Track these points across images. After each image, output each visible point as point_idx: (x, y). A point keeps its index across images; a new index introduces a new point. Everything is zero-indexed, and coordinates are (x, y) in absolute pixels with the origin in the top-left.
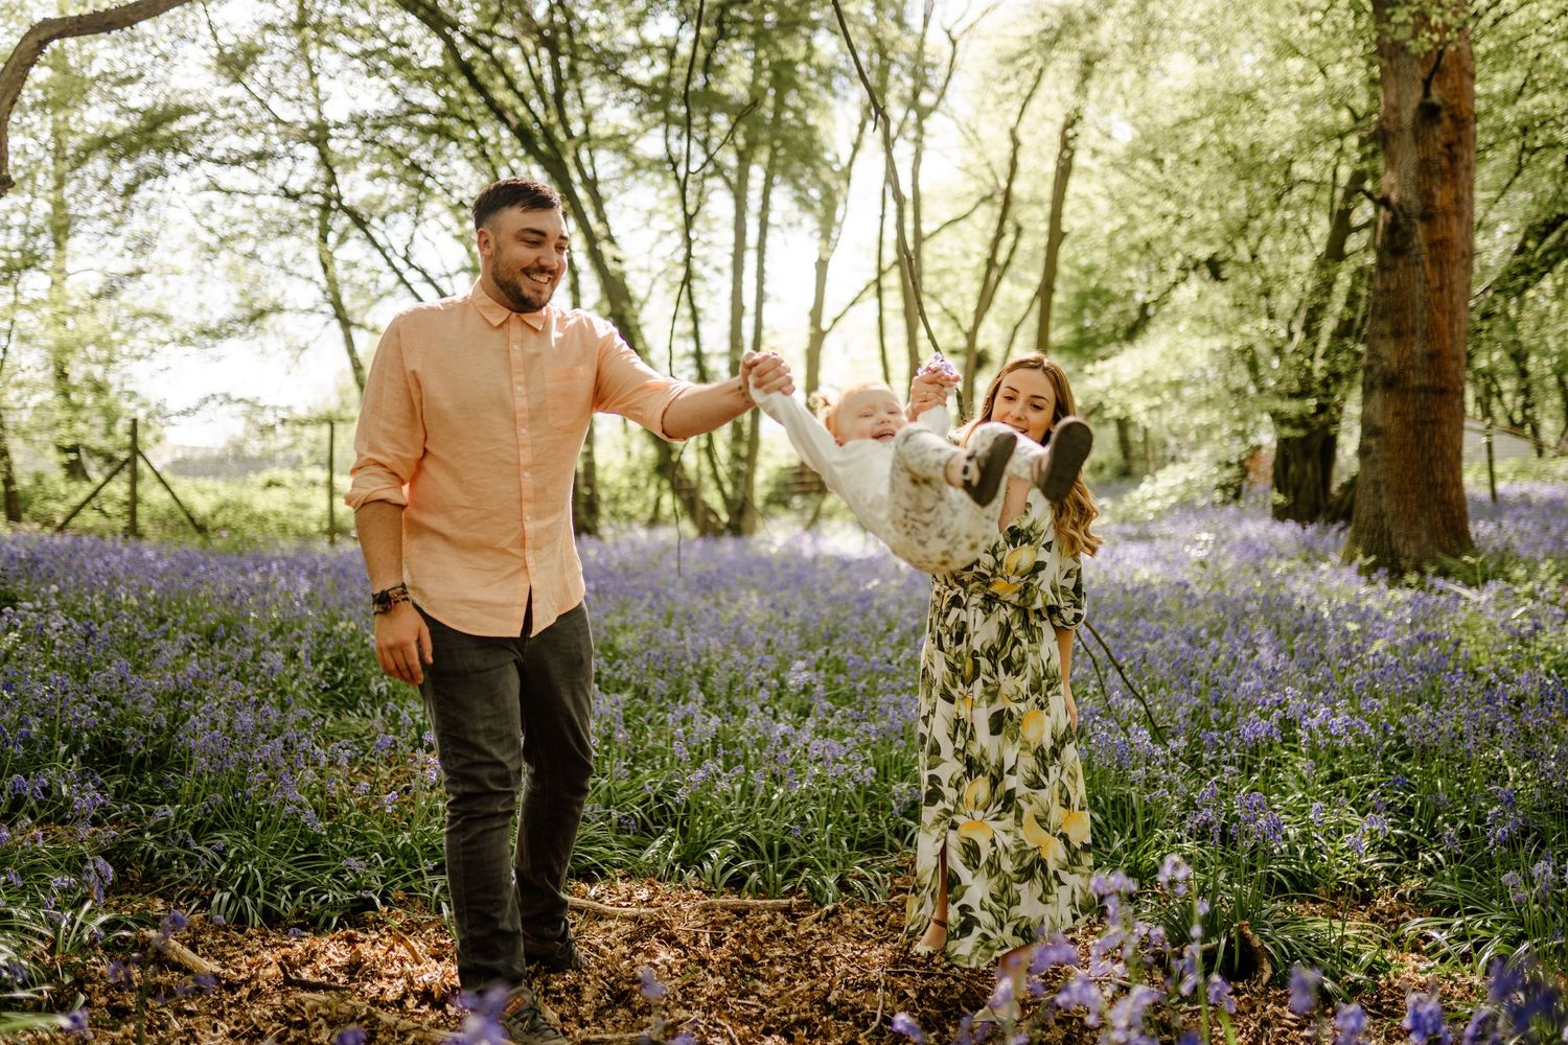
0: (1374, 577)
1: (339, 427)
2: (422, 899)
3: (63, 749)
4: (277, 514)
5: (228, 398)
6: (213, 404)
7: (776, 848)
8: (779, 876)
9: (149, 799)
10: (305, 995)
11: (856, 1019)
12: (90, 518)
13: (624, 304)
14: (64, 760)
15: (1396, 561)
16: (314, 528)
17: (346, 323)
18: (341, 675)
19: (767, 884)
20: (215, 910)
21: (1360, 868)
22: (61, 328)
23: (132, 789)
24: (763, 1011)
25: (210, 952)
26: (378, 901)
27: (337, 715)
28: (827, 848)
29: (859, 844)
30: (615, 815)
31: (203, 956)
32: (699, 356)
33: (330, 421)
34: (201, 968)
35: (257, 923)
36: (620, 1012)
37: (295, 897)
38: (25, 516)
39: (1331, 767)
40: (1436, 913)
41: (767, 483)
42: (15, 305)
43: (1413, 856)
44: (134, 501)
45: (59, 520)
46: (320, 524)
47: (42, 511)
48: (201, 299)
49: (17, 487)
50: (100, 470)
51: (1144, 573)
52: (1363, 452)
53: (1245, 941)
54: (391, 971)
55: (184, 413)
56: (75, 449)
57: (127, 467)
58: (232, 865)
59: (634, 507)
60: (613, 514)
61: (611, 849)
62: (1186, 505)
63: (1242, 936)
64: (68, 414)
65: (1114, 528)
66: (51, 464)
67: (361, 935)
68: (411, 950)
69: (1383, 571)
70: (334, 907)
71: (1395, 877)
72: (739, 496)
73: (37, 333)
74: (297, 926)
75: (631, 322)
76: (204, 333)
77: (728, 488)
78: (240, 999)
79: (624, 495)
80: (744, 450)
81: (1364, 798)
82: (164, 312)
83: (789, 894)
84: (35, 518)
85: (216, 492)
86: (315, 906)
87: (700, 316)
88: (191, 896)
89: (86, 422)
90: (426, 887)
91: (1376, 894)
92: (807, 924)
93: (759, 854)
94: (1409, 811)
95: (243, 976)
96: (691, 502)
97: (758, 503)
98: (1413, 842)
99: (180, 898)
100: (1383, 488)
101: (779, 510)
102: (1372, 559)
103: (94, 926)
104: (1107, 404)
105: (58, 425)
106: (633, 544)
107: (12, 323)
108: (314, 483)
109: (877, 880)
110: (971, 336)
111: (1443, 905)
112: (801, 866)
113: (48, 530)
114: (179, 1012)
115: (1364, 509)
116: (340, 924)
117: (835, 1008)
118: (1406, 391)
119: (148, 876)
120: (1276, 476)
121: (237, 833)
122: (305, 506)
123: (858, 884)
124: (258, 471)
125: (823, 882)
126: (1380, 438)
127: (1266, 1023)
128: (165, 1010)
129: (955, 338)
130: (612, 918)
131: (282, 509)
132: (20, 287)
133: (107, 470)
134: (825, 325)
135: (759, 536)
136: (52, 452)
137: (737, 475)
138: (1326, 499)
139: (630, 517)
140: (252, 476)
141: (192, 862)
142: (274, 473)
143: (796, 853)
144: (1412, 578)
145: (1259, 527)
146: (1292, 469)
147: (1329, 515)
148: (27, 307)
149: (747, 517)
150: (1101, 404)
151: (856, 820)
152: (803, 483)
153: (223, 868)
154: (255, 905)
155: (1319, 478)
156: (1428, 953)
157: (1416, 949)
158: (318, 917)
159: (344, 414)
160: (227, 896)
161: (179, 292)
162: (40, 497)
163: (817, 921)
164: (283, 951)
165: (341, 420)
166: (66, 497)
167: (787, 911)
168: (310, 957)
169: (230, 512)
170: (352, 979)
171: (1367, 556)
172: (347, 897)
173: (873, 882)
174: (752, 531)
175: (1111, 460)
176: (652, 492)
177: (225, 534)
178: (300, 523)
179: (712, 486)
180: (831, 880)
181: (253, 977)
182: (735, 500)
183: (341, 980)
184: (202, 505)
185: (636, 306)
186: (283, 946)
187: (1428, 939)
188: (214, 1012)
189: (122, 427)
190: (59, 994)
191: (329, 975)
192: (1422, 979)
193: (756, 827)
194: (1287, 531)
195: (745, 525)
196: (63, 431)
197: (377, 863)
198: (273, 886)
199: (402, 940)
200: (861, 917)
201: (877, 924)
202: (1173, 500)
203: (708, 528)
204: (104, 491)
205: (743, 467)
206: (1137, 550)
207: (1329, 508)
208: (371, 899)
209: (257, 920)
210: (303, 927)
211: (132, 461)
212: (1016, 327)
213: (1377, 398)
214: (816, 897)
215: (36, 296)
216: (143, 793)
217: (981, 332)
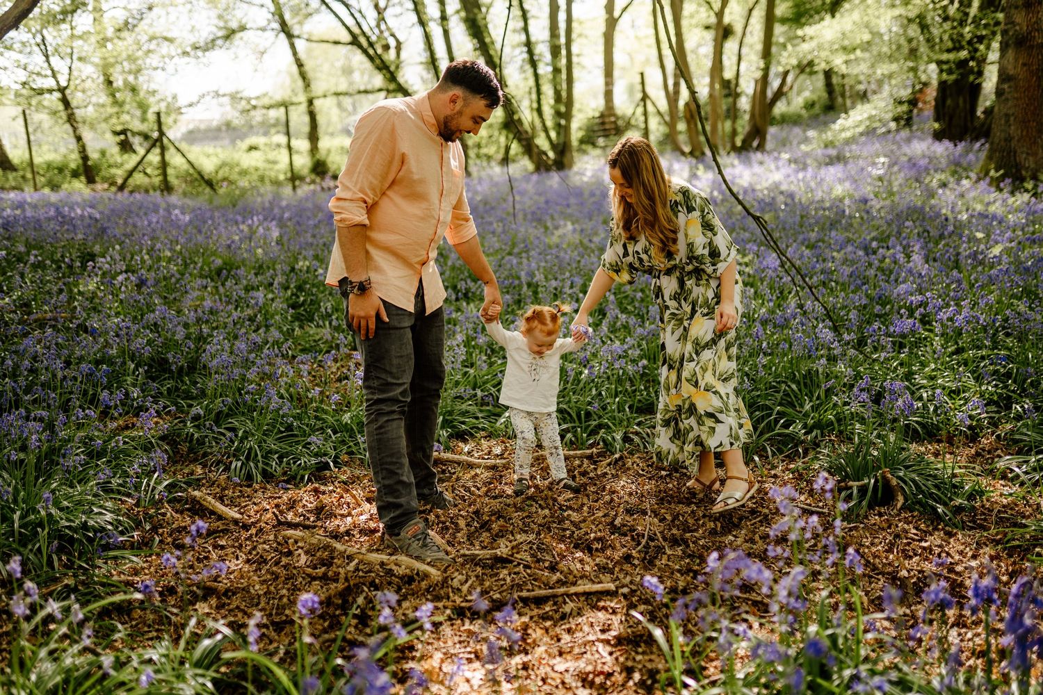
0: (1002, 185)
1: (291, 108)
2: (360, 459)
3: (133, 366)
4: (257, 169)
5: (217, 95)
6: (208, 98)
7: (583, 416)
8: (585, 435)
9: (188, 396)
10: (290, 532)
11: (632, 536)
12: (138, 178)
13: (476, 11)
14: (134, 373)
15: (1019, 171)
16: (282, 177)
17: (290, 36)
18: (302, 299)
19: (577, 439)
20: (233, 474)
21: (971, 417)
22: (104, 50)
23: (177, 389)
24: (573, 532)
25: (232, 504)
26: (331, 464)
27: (301, 327)
28: (616, 414)
29: (637, 407)
30: (479, 393)
31: (227, 506)
32: (528, 44)
33: (285, 105)
34: (226, 514)
35: (259, 480)
36: (484, 534)
37: (281, 462)
38: (97, 179)
39: (957, 343)
40: (1019, 453)
41: (580, 129)
42: (72, 36)
43: (1009, 408)
44: (164, 165)
45: (120, 181)
46: (285, 174)
47: (108, 176)
48: (193, 23)
49: (90, 163)
50: (141, 144)
51: (839, 190)
52: (999, 92)
53: (886, 482)
54: (342, 512)
55: (190, 105)
56: (124, 132)
57: (158, 144)
58: (241, 441)
59: (491, 150)
60: (478, 156)
61: (477, 418)
62: (870, 132)
63: (884, 478)
64: (115, 109)
65: (819, 152)
66: (110, 143)
67: (322, 488)
68: (354, 497)
69: (1008, 181)
70: (305, 469)
71: (994, 424)
72: (562, 140)
73: (89, 54)
74: (284, 481)
75: (481, 23)
76: (197, 48)
77: (553, 134)
78: (251, 535)
79: (484, 142)
80: (563, 109)
81: (977, 367)
82: (169, 35)
83: (592, 446)
84: (104, 180)
85: (217, 155)
86: (294, 467)
87: (529, 15)
88: (218, 463)
89: (128, 113)
90: (362, 451)
91: (981, 435)
92: (603, 467)
93: (572, 420)
94: (1008, 375)
95: (253, 520)
96: (529, 148)
97: (575, 143)
98: (1009, 397)
99: (212, 465)
100: (1012, 118)
101: (589, 148)
102: (1002, 172)
103: (161, 488)
104: (816, 61)
105: (111, 116)
106: (491, 178)
107: (72, 48)
108: (279, 146)
109: (648, 434)
110: (720, 15)
111: (1025, 446)
112: (600, 426)
113: (114, 189)
114: (215, 547)
115: (997, 134)
116: (309, 480)
117: (619, 528)
118: (1032, 47)
119: (191, 450)
120: (936, 107)
121: (243, 419)
122: (275, 162)
123: (636, 439)
124: (242, 140)
125: (613, 438)
126: (1012, 84)
127: (897, 536)
128: (206, 545)
129: (709, 16)
130: (479, 467)
131: (261, 165)
132: (74, 24)
133: (146, 145)
134: (616, 14)
135: (575, 168)
136: (109, 136)
137: (558, 126)
138: (972, 121)
139: (489, 158)
140: (238, 142)
141: (217, 441)
142: (253, 140)
143: (596, 417)
144: (1029, 185)
145: (922, 147)
146: (949, 102)
147: (974, 135)
148: (80, 37)
149: (568, 155)
150: (812, 61)
151: (634, 391)
152: (605, 130)
153: (236, 444)
154: (257, 467)
155: (968, 106)
156: (1012, 480)
157: (1004, 477)
158: (296, 475)
159: (295, 100)
160: (239, 464)
161: (178, 18)
162: (105, 165)
163: (609, 464)
164: (276, 501)
165: (292, 104)
166: (122, 165)
167: (590, 457)
168: (292, 505)
169: (227, 169)
170: (318, 519)
171: (997, 171)
172: (314, 461)
173: (645, 436)
174: (570, 166)
175: (820, 98)
176: (503, 140)
177: (225, 184)
178: (273, 174)
179: (543, 135)
180: (618, 436)
181: (259, 521)
182: (558, 144)
183: (312, 519)
184: (208, 166)
185: (484, 10)
186: (275, 498)
187: (1012, 471)
188: (236, 544)
189: (151, 116)
190: (144, 537)
191: (304, 516)
192: (1005, 502)
193: (569, 401)
194: (942, 149)
195: (566, 161)
196: (114, 120)
197: (330, 437)
198: (267, 455)
199: (347, 491)
200: (638, 461)
201: (648, 466)
202: (861, 129)
203: (542, 166)
204: (145, 159)
205: (563, 122)
206: (834, 172)
207: (975, 128)
208: (328, 463)
209: (259, 478)
210: (287, 482)
211: (160, 139)
212: (751, 10)
213: (1011, 54)
214: (608, 447)
215: (85, 29)
216: (184, 391)
217: (727, 11)
